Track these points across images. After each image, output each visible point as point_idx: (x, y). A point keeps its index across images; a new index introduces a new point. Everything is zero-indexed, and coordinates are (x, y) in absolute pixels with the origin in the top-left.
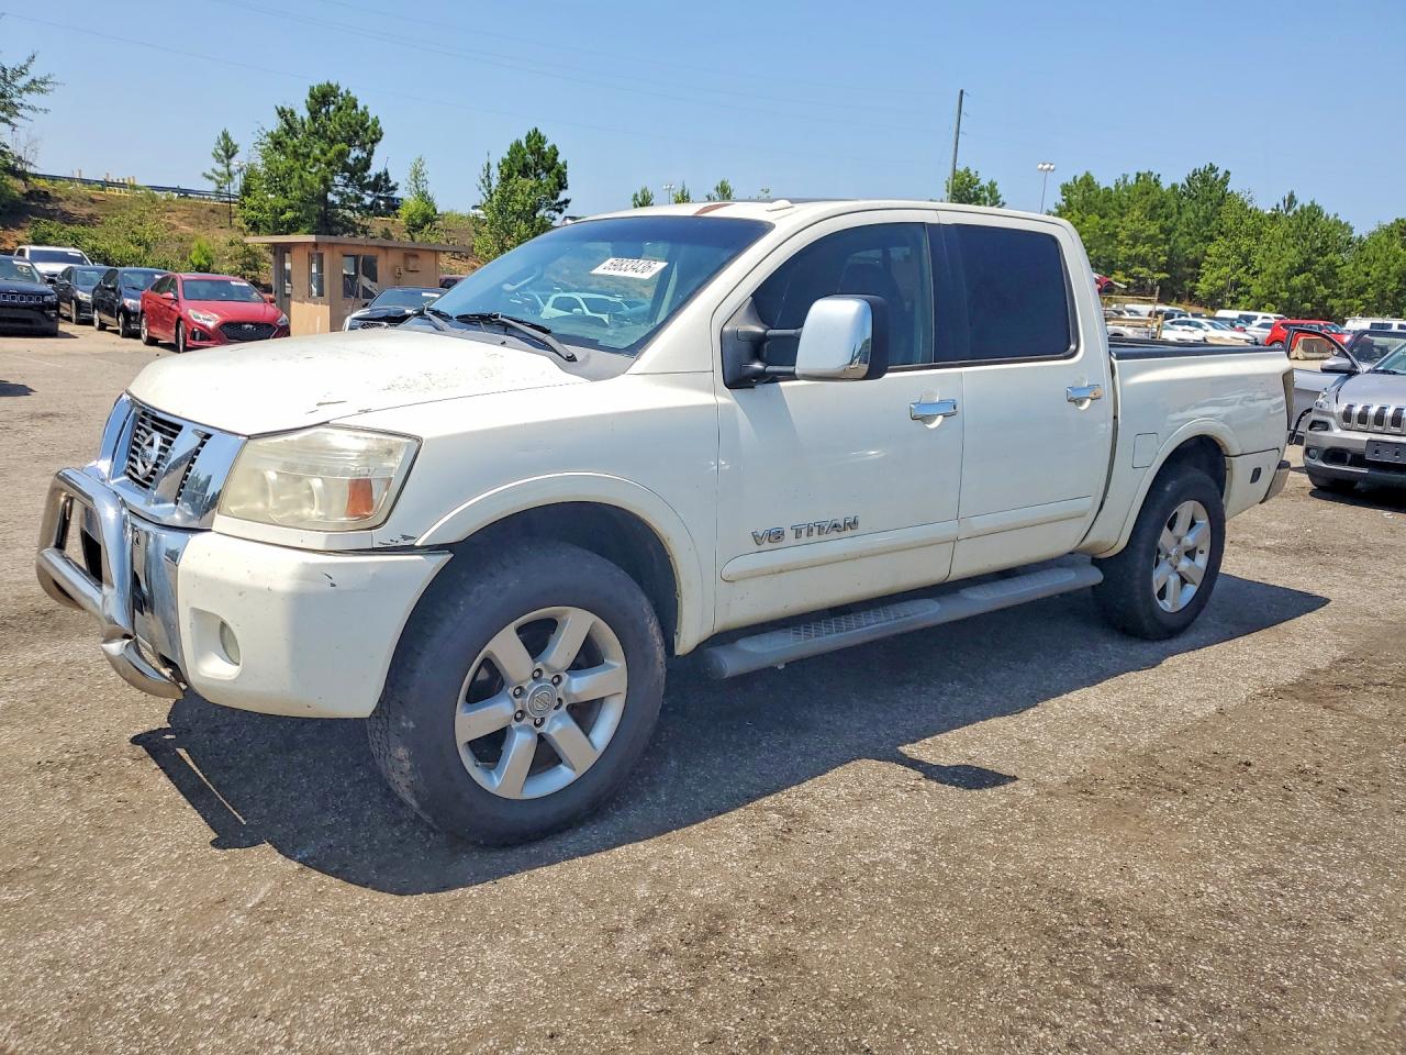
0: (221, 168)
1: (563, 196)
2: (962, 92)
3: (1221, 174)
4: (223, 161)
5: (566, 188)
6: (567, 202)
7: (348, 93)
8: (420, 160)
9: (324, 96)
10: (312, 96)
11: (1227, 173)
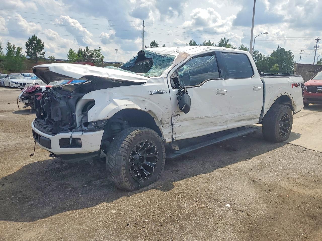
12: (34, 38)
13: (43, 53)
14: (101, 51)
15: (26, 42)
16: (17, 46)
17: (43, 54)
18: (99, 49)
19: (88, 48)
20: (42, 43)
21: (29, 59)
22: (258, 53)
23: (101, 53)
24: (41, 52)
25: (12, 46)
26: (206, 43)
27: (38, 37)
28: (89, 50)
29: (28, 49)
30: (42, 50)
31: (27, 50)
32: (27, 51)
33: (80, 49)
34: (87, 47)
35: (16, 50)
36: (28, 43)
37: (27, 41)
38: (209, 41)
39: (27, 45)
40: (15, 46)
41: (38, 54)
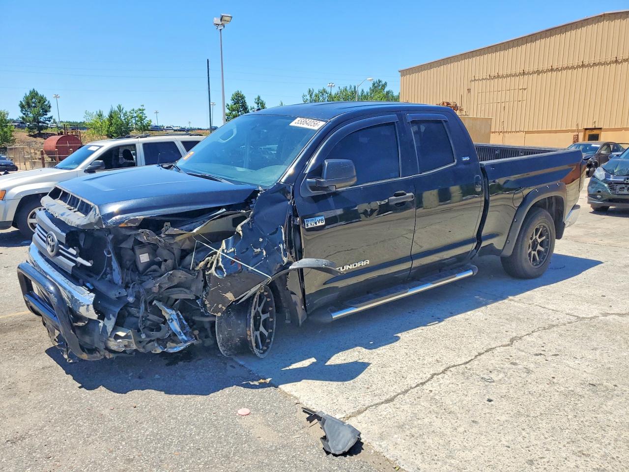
12: (34, 94)
13: (49, 118)
14: (144, 112)
15: (21, 102)
18: (141, 108)
19: (122, 109)
20: (47, 102)
23: (145, 114)
24: (46, 116)
27: (40, 93)
28: (124, 111)
30: (48, 113)
31: (24, 114)
32: (22, 115)
33: (112, 111)
34: (119, 107)
36: (23, 103)
37: (22, 100)
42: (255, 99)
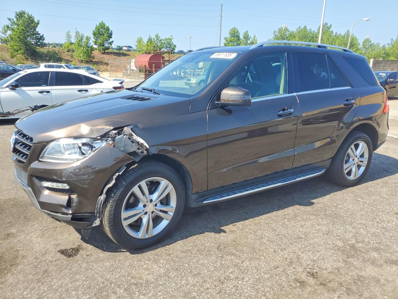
0: (3, 35)
1: (111, 40)
2: (222, 5)
3: (329, 25)
4: (4, 34)
5: (111, 38)
6: (113, 42)
7: (28, 13)
8: (69, 31)
9: (21, 14)
10: (16, 14)
11: (331, 25)
12: (102, 26)
14: (172, 41)
16: (85, 35)
17: (111, 43)
18: (171, 37)
19: (159, 37)
20: (110, 31)
21: (96, 49)
22: (371, 42)
23: (172, 42)
24: (109, 41)
25: (81, 35)
26: (300, 29)
27: (107, 25)
28: (160, 39)
29: (95, 38)
30: (111, 39)
32: (94, 40)
33: (150, 38)
34: (157, 36)
35: (84, 40)
36: (95, 31)
37: (94, 29)
38: (305, 27)
39: (95, 34)
40: (83, 35)
41: (105, 43)
42: (244, 34)
